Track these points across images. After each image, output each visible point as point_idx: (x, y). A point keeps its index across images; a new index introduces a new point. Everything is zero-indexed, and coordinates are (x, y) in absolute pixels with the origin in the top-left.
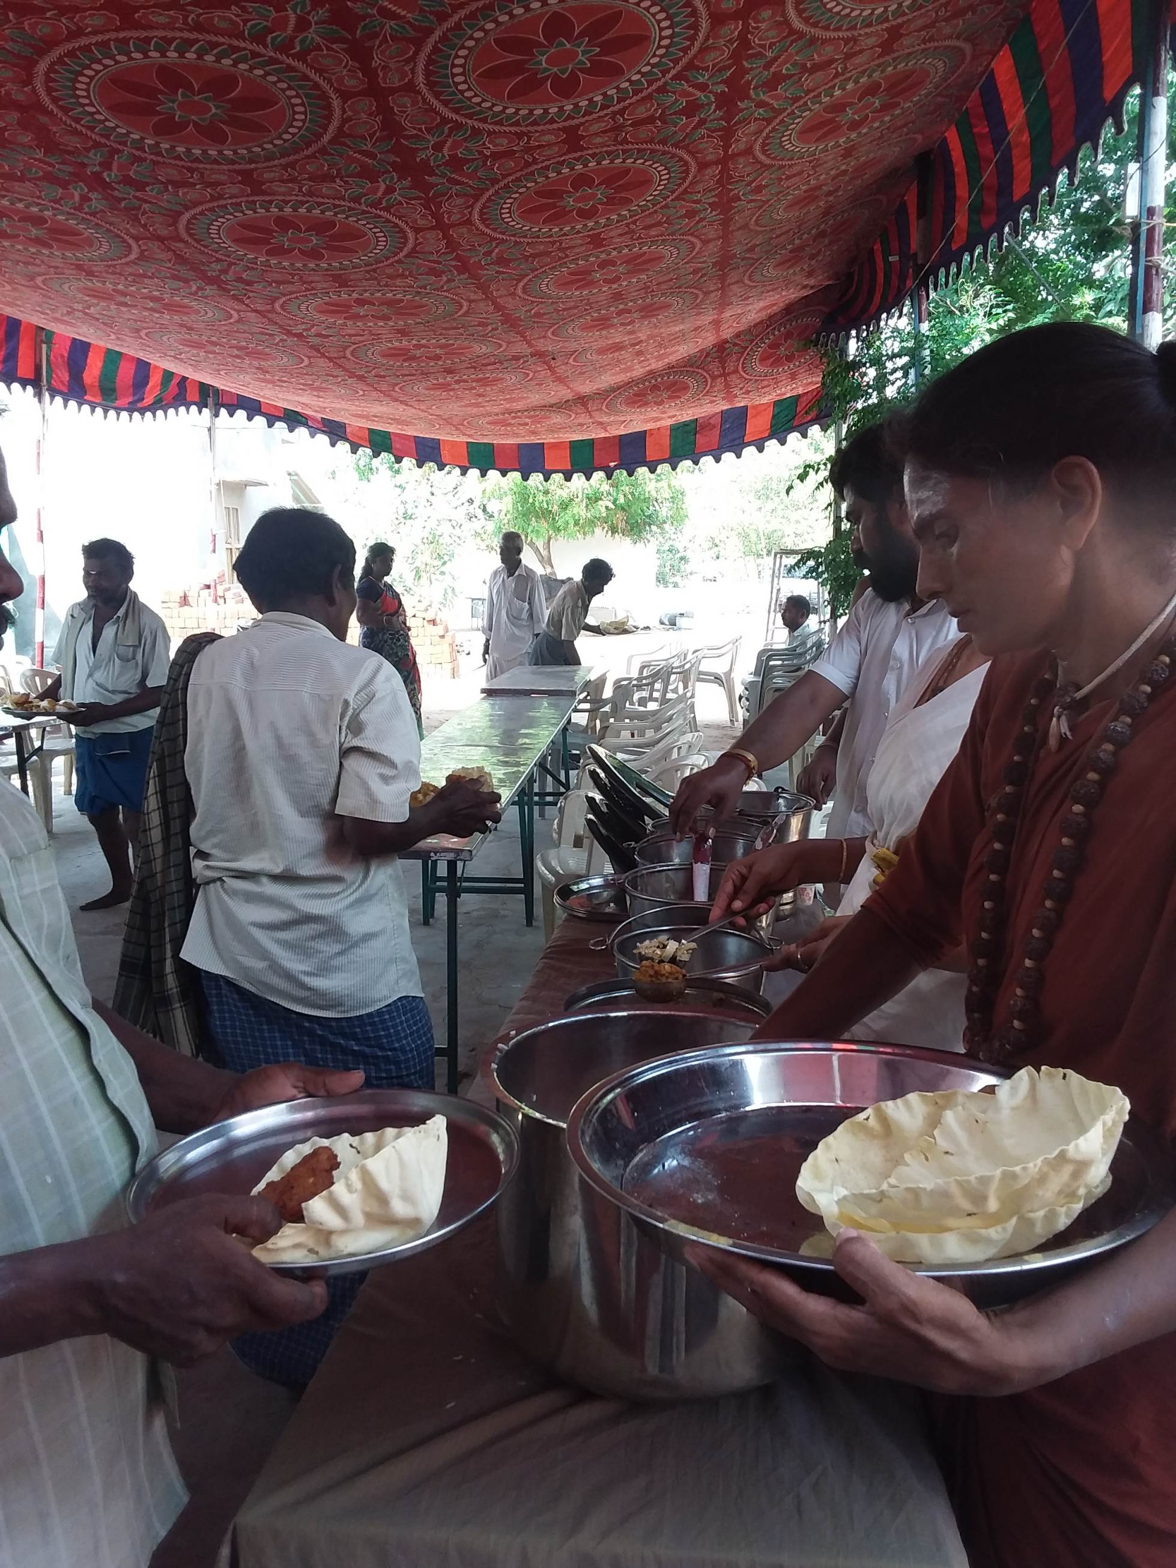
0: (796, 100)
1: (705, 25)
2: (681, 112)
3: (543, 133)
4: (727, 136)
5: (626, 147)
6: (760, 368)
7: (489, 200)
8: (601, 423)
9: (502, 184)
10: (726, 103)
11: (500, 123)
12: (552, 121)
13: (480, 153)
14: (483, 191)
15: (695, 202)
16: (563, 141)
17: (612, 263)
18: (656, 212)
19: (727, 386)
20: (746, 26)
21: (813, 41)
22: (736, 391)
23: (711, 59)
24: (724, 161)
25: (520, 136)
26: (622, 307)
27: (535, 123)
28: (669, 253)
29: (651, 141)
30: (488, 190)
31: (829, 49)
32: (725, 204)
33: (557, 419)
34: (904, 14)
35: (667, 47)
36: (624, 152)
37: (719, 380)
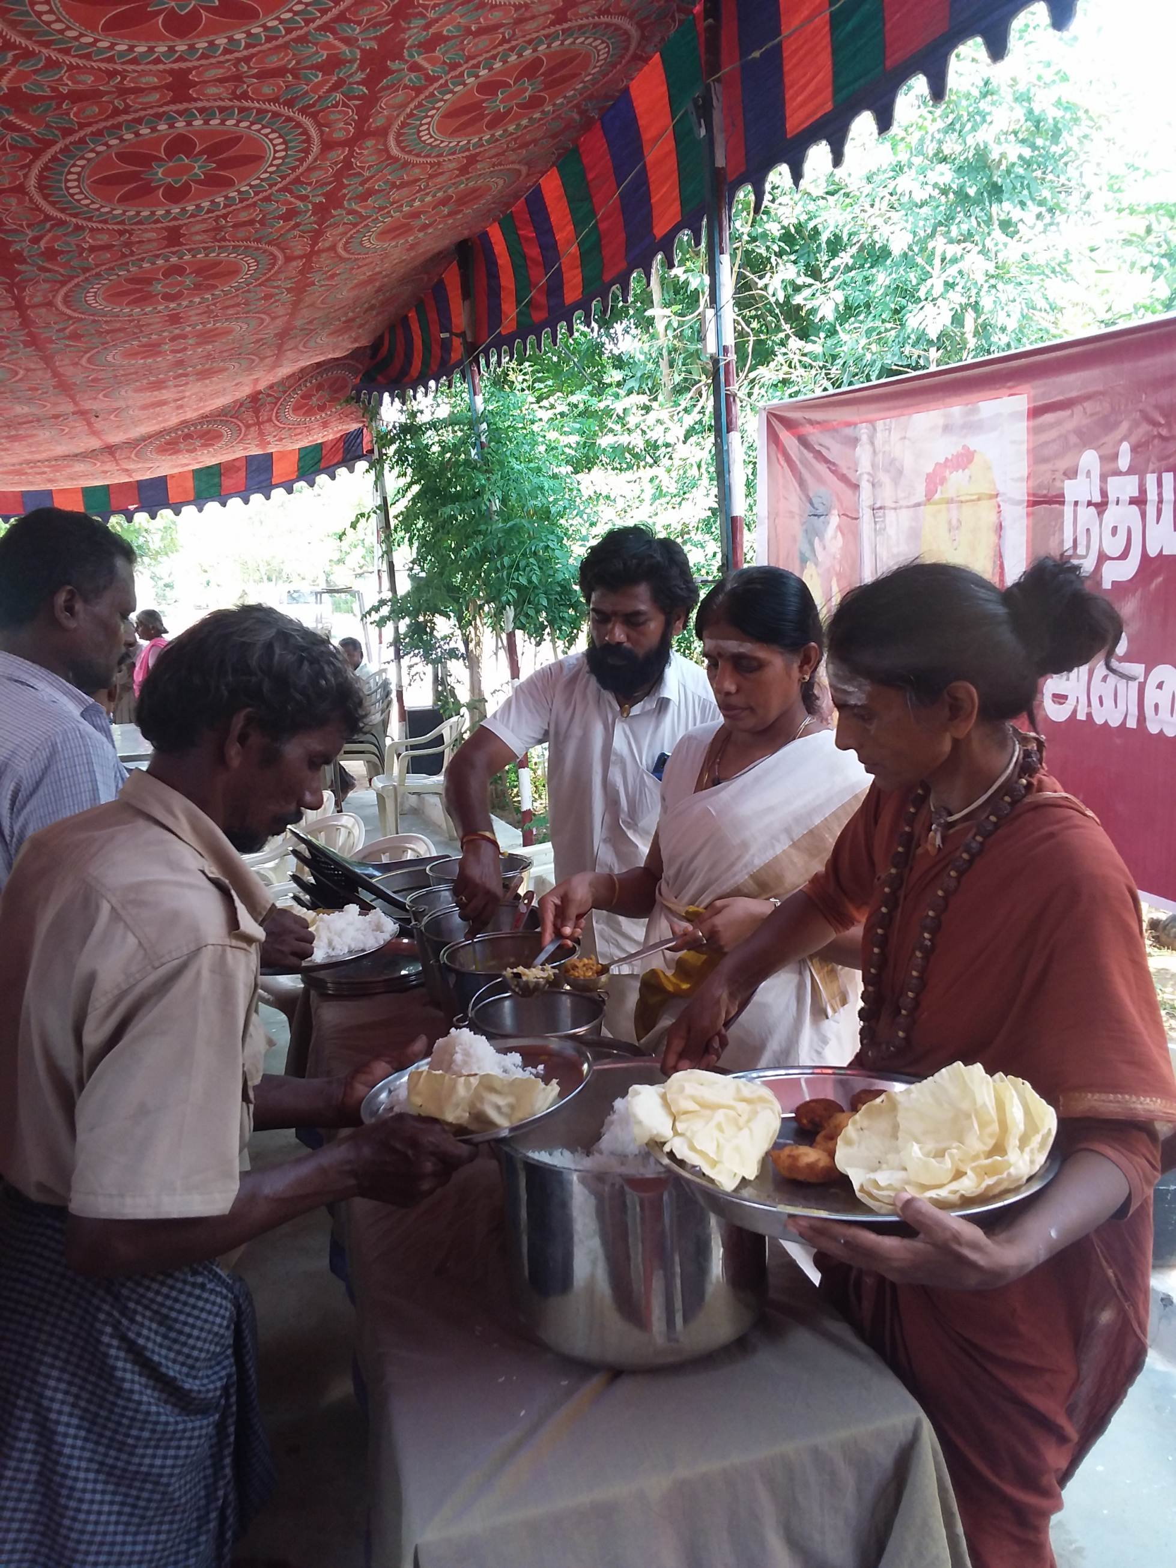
0: (381, 209)
1: (315, 149)
2: (280, 217)
3: (146, 230)
4: (317, 235)
5: (223, 243)
6: (293, 418)
7: (77, 285)
8: (127, 470)
9: (94, 272)
10: (322, 211)
11: (105, 222)
12: (157, 221)
13: (78, 246)
14: (71, 278)
15: (274, 287)
16: (164, 238)
17: (184, 337)
18: (237, 296)
19: (261, 434)
20: (351, 151)
21: (406, 164)
22: (270, 438)
23: (314, 177)
24: (308, 257)
25: (121, 233)
26: (181, 371)
27: (140, 223)
28: (239, 328)
29: (247, 239)
30: (78, 277)
31: (417, 171)
32: (300, 289)
33: (80, 467)
34: (483, 145)
35: (278, 166)
36: (220, 247)
37: (252, 429)
